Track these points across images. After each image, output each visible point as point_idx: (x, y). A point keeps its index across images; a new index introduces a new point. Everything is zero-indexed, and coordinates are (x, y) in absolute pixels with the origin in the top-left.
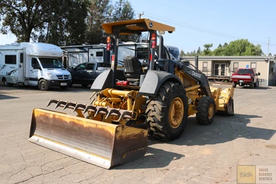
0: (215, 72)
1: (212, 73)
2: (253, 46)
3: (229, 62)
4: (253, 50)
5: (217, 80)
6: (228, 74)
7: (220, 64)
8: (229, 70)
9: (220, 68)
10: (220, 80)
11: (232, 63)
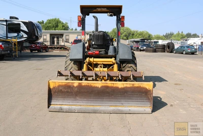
0: (52, 42)
1: (51, 43)
2: (63, 23)
3: (62, 35)
4: (63, 26)
5: (55, 48)
6: (62, 43)
7: (56, 37)
8: (63, 40)
9: (55, 39)
10: (58, 48)
11: (64, 35)
